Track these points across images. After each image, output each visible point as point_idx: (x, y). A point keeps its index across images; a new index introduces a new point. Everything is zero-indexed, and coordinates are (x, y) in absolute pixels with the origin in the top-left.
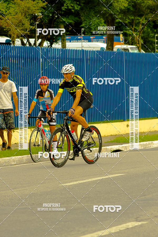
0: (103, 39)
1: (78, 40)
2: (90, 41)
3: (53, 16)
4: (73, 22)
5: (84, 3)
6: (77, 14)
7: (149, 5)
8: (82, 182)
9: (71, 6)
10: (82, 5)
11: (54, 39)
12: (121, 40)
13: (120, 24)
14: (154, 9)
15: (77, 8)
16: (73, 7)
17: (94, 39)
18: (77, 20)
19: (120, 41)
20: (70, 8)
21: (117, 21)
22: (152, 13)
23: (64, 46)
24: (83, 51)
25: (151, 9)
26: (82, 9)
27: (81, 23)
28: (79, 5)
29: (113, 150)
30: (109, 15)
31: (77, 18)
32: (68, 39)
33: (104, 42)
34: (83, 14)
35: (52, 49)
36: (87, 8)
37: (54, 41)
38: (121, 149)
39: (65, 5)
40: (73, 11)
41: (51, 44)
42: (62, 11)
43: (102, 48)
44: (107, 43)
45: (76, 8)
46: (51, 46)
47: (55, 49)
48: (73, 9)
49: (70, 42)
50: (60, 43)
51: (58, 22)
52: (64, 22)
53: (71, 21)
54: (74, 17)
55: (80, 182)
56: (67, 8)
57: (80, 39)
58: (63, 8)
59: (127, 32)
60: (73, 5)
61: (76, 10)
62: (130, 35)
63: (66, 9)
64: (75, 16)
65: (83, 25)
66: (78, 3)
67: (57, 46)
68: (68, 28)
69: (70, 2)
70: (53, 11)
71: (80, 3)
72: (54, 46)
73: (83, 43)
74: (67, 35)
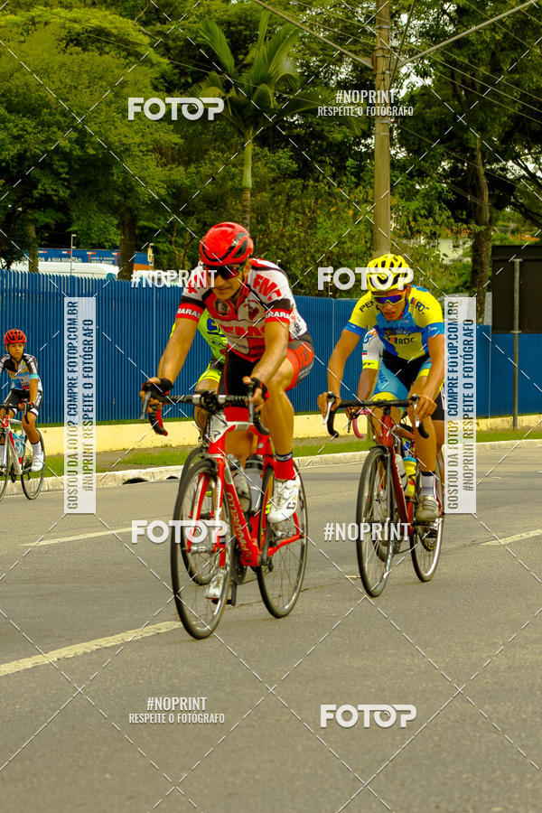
0: (113, 256)
1: (62, 256)
2: (85, 259)
3: (14, 209)
4: (52, 221)
5: (76, 185)
6: (62, 207)
7: (206, 193)
8: (66, 539)
9: (53, 190)
10: (75, 188)
11: (15, 253)
12: (149, 260)
13: (146, 231)
14: (216, 202)
15: (64, 193)
16: (56, 191)
17: (92, 256)
18: (61, 219)
19: (147, 263)
20: (50, 192)
21: (142, 223)
22: (212, 209)
23: (33, 267)
24: (72, 278)
25: (210, 202)
26: (73, 196)
27: (69, 225)
28: (68, 187)
29: (127, 479)
30: (126, 209)
31: (60, 215)
32: (42, 255)
33: (114, 264)
34: (75, 207)
35: (10, 273)
36: (83, 195)
37: (14, 258)
38: (142, 477)
39: (40, 187)
40: (55, 198)
41: (9, 264)
42: (32, 197)
43: (110, 275)
44: (119, 266)
45: (62, 194)
46: (9, 268)
47: (16, 274)
48: (56, 195)
49: (46, 260)
50: (27, 262)
51: (23, 220)
52: (36, 220)
53: (48, 220)
54: (54, 212)
55: (62, 540)
56: (43, 192)
57: (68, 256)
58: (36, 193)
59: (160, 245)
60: (55, 188)
61: (61, 199)
62: (165, 252)
63: (41, 194)
64: (57, 211)
65: (74, 228)
66: (66, 184)
67: (21, 267)
68: (43, 233)
69: (50, 181)
70: (15, 198)
71: (69, 183)
72: (15, 267)
73: (73, 264)
74: (41, 246)
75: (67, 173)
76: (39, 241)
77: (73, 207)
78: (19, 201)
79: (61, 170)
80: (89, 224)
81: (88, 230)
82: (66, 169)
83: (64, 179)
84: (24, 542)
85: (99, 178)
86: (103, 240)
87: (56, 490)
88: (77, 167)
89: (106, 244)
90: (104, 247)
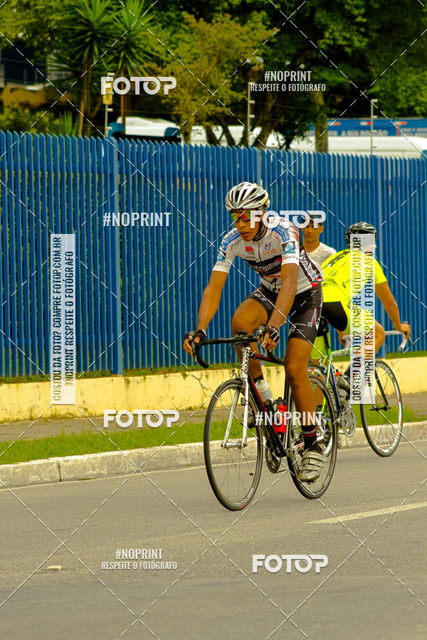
1: (360, 128)
2: (392, 132)
4: (348, 81)
5: (378, 31)
6: (358, 60)
8: (370, 514)
9: (345, 38)
10: (374, 35)
11: (295, 127)
15: (359, 42)
16: (348, 40)
17: (403, 127)
18: (358, 77)
20: (341, 42)
23: (322, 145)
24: (374, 159)
26: (372, 46)
28: (365, 35)
31: (358, 72)
32: (332, 128)
34: (376, 60)
35: (290, 154)
36: (387, 44)
37: (295, 134)
39: (327, 35)
40: (348, 50)
41: (288, 142)
42: (318, 51)
45: (357, 44)
46: (288, 147)
47: (297, 155)
48: (349, 46)
49: (339, 134)
50: (313, 139)
52: (324, 81)
53: (342, 80)
54: (349, 68)
55: (365, 515)
56: (332, 43)
57: (367, 128)
58: (322, 44)
60: (348, 35)
61: (357, 50)
63: (329, 45)
64: (353, 67)
65: (375, 89)
66: (362, 30)
67: (305, 145)
68: (334, 99)
69: (340, 27)
70: (294, 51)
71: (367, 29)
72: (296, 145)
73: (375, 139)
74: (330, 116)
75: (364, 16)
76: (328, 109)
77: (372, 60)
78: (300, 56)
79: (356, 12)
80: (394, 82)
81: (393, 90)
82: (363, 11)
83: (360, 24)
84: (313, 518)
85: (408, 21)
86: (412, 104)
87: (358, 446)
88: (377, 6)
89: (417, 109)
90: (415, 114)
